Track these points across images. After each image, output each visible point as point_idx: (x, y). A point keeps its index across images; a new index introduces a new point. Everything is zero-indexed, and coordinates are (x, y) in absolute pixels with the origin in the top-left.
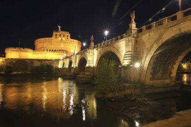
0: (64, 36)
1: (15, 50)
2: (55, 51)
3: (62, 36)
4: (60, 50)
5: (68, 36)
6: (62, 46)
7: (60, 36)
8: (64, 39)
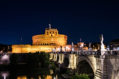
0: (53, 33)
1: (18, 46)
2: (47, 44)
3: (52, 33)
4: (50, 44)
5: (56, 33)
6: (52, 40)
7: (51, 32)
8: (53, 35)
